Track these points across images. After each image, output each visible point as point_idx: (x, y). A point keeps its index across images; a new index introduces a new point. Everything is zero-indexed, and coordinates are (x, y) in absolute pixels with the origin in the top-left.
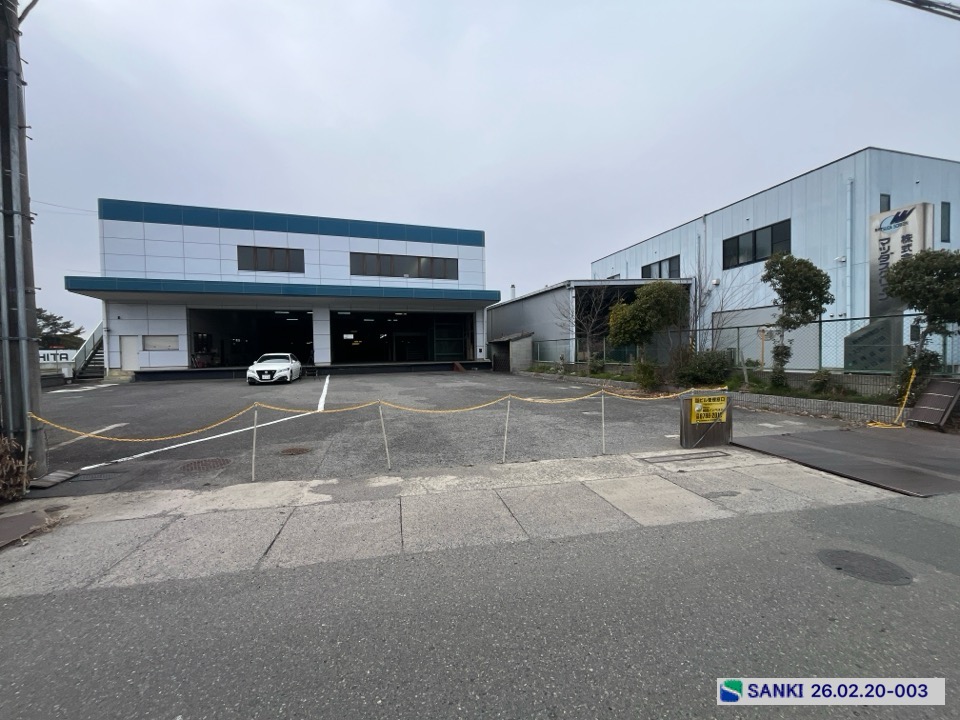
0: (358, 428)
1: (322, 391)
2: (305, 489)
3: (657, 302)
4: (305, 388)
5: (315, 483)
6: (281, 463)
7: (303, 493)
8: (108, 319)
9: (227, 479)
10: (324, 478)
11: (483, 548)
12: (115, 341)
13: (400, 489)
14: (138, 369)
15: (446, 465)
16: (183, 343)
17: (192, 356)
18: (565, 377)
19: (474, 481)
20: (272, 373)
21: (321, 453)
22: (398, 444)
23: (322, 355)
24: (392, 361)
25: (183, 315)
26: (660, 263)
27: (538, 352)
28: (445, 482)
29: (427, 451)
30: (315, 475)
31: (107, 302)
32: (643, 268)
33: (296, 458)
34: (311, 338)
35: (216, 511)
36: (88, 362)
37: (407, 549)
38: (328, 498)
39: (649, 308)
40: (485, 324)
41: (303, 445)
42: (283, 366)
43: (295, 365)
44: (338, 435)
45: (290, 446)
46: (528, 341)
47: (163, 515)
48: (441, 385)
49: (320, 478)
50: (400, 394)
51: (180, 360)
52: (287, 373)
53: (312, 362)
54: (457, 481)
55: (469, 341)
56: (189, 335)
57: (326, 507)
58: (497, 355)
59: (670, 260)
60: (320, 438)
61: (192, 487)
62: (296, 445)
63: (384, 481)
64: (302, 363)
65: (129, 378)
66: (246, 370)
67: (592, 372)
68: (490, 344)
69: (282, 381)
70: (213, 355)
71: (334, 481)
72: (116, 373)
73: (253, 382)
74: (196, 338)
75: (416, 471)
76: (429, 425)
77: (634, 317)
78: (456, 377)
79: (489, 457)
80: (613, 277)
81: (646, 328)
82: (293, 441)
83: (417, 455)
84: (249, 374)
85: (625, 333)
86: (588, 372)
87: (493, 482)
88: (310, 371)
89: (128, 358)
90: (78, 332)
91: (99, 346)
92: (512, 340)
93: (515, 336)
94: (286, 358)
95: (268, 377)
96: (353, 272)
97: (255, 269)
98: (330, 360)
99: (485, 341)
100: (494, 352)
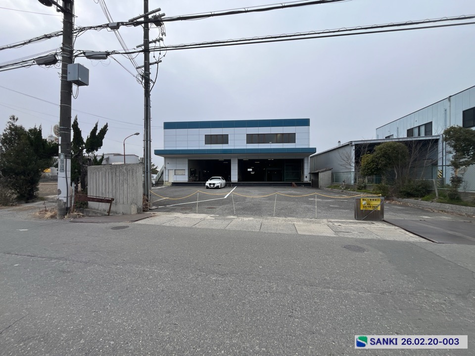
1: (230, 192)
2: (209, 216)
4: (225, 190)
5: (212, 215)
6: (206, 210)
8: (165, 164)
12: (167, 171)
13: (234, 219)
14: (173, 182)
15: (254, 215)
16: (186, 173)
17: (189, 177)
18: (344, 191)
19: (258, 220)
20: (214, 184)
23: (234, 177)
24: (265, 181)
25: (187, 162)
26: (419, 127)
27: (335, 179)
28: (249, 219)
31: (165, 158)
32: (408, 130)
36: (159, 178)
38: (214, 218)
40: (309, 164)
42: (218, 182)
51: (185, 178)
52: (219, 185)
55: (302, 172)
56: (188, 169)
57: (212, 220)
58: (314, 179)
59: (426, 125)
60: (220, 205)
61: (183, 213)
63: (231, 217)
65: (170, 184)
67: (359, 189)
68: (310, 174)
69: (217, 188)
70: (196, 177)
72: (167, 183)
73: (207, 188)
74: (191, 171)
75: (243, 216)
77: (373, 161)
78: (291, 189)
80: (389, 137)
83: (247, 212)
84: (206, 184)
86: (356, 189)
87: (264, 220)
88: (229, 184)
89: (171, 178)
90: (156, 168)
91: (162, 173)
92: (320, 172)
93: (322, 170)
94: (219, 178)
95: (213, 186)
96: (248, 143)
97: (211, 144)
98: (237, 180)
99: (309, 172)
100: (312, 178)
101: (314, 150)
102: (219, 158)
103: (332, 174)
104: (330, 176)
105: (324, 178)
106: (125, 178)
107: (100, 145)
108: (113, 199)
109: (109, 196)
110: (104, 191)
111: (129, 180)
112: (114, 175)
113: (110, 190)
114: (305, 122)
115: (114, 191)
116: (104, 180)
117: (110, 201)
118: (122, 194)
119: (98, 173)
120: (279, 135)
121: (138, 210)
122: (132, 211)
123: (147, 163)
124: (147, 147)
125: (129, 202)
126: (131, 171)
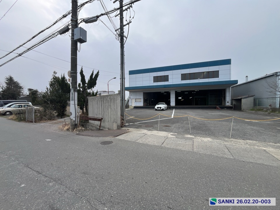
0: (182, 123)
1: (173, 113)
2: (170, 134)
4: (168, 112)
5: (172, 133)
6: (164, 128)
8: (130, 95)
10: (174, 133)
12: (131, 100)
13: (194, 139)
14: (134, 106)
15: (209, 136)
16: (142, 100)
17: (144, 103)
19: (217, 141)
20: (160, 108)
21: (173, 127)
22: (194, 128)
23: (173, 103)
24: (193, 105)
25: (142, 94)
27: (257, 103)
28: (207, 140)
29: (203, 131)
30: (171, 132)
31: (130, 92)
33: (167, 127)
34: (170, 98)
35: (152, 135)
37: (194, 151)
38: (175, 137)
40: (230, 93)
41: (169, 125)
42: (163, 106)
43: (166, 106)
44: (177, 124)
45: (166, 125)
46: (252, 98)
47: (144, 133)
48: (210, 113)
49: (173, 133)
51: (141, 104)
52: (164, 108)
53: (170, 105)
54: (212, 140)
55: (223, 99)
56: (143, 98)
58: (235, 103)
60: (173, 124)
61: (147, 130)
62: (167, 125)
63: (189, 136)
65: (133, 108)
66: (155, 107)
68: (232, 100)
69: (163, 110)
71: (176, 134)
72: (131, 107)
73: (156, 110)
74: (145, 99)
75: (199, 135)
78: (216, 111)
79: (224, 136)
82: (166, 124)
83: (199, 132)
84: (155, 108)
87: (225, 142)
88: (169, 108)
89: (133, 104)
91: (128, 101)
92: (243, 98)
93: (245, 96)
94: (164, 104)
96: (182, 80)
97: (157, 82)
98: (175, 105)
99: (230, 99)
100: (234, 103)
101: (236, 82)
102: (162, 91)
103: (254, 100)
104: (253, 101)
105: (246, 102)
106: (109, 104)
107: (95, 84)
108: (102, 119)
109: (100, 117)
110: (97, 113)
111: (112, 106)
112: (103, 103)
113: (101, 112)
114: (227, 62)
115: (103, 113)
116: (97, 106)
117: (100, 120)
118: (108, 115)
119: (93, 101)
120: (205, 73)
121: (118, 126)
122: (114, 127)
123: (123, 94)
124: (122, 83)
125: (112, 121)
126: (113, 100)
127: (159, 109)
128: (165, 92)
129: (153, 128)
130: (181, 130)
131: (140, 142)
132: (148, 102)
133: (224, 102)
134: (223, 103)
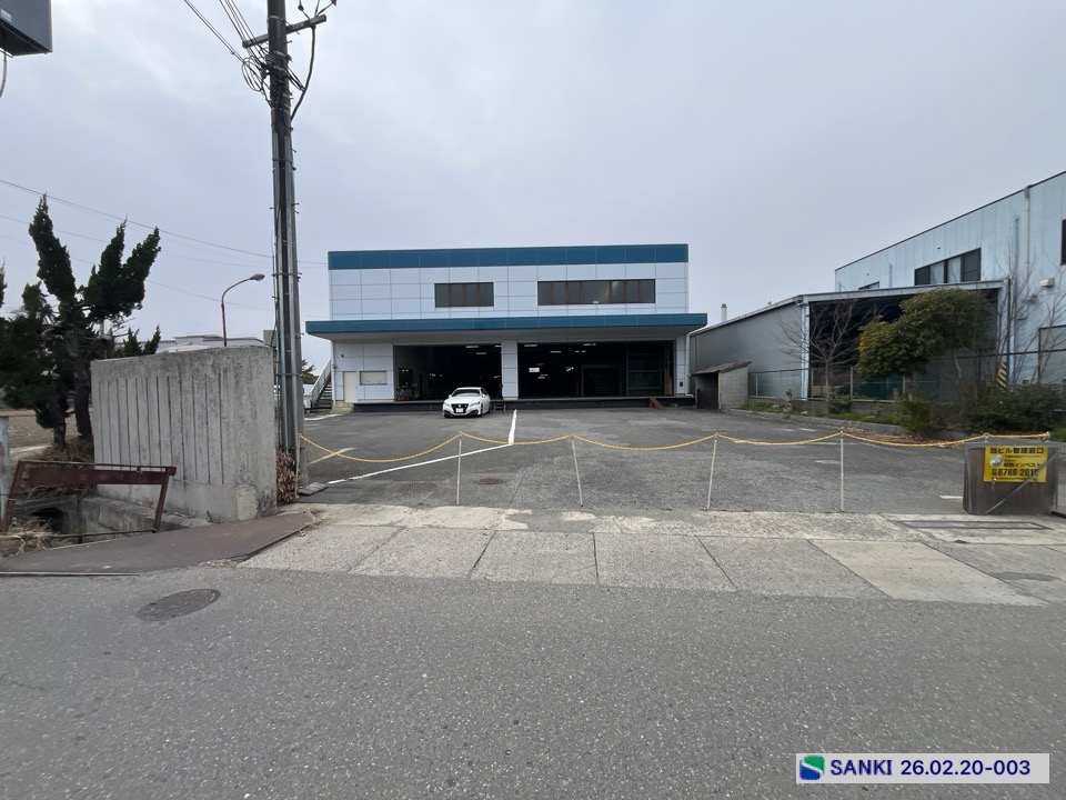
0: (548, 463)
1: (510, 424)
2: (503, 517)
3: (936, 318)
4: (495, 421)
5: (511, 511)
6: (481, 491)
7: (502, 519)
8: (335, 357)
9: (436, 501)
10: (519, 508)
11: (684, 593)
12: (340, 376)
13: (594, 525)
14: (356, 402)
15: (642, 507)
16: (390, 378)
17: (397, 390)
18: (793, 416)
19: (672, 526)
20: (464, 406)
21: (514, 485)
22: (589, 481)
23: (510, 389)
24: (580, 396)
25: (390, 353)
26: (946, 262)
27: (756, 387)
28: (640, 523)
29: (620, 491)
30: (510, 504)
31: (334, 342)
32: (917, 271)
33: (493, 487)
34: (499, 372)
35: (430, 526)
36: (321, 395)
37: (602, 581)
38: (524, 526)
39: (922, 327)
40: (687, 352)
41: (497, 476)
42: (474, 400)
43: (484, 399)
44: (529, 469)
45: (486, 476)
46: (743, 372)
47: (391, 525)
48: (635, 422)
49: (514, 507)
50: (589, 430)
51: (386, 393)
52: (478, 407)
53: (501, 397)
54: (654, 524)
55: (667, 373)
56: (396, 372)
57: (523, 534)
58: (702, 388)
59: (963, 257)
60: (512, 470)
61: (410, 505)
62: (492, 476)
63: (577, 516)
64: (491, 397)
65: (350, 409)
66: (442, 404)
67: (833, 411)
68: (693, 376)
69: (474, 415)
70: (414, 388)
71: (529, 511)
72: (340, 405)
73: (448, 415)
74: (400, 373)
75: (608, 510)
76: (622, 464)
77: (897, 340)
78: (650, 414)
79: (690, 503)
80: (868, 287)
81: (917, 353)
82: (489, 472)
83: (610, 494)
84: (445, 407)
85: (883, 360)
86: (826, 412)
87: (695, 528)
88: (499, 406)
89: (350, 392)
90: (310, 369)
91: (328, 381)
92: (721, 372)
93: (726, 366)
94: (477, 392)
95: (461, 410)
96: (541, 303)
97: (450, 305)
98: (517, 395)
99: (687, 373)
100: (698, 386)
101: (702, 319)
102: (471, 341)
103: (750, 376)
104: (745, 381)
105: (730, 385)
106: (210, 397)
108: (172, 471)
109: (158, 460)
110: (144, 443)
111: (225, 404)
112: (175, 388)
113: (165, 439)
114: (677, 253)
115: (177, 443)
116: (142, 406)
117: (159, 477)
118: (205, 452)
119: (122, 383)
120: (615, 284)
121: (261, 502)
122: (240, 510)
123: (288, 347)
124: (286, 298)
125: (229, 479)
126: (231, 375)
127: (460, 410)
128: (483, 348)
129: (435, 496)
130: (544, 494)
131: (372, 573)
132: (415, 385)
133: (670, 384)
134: (668, 386)
